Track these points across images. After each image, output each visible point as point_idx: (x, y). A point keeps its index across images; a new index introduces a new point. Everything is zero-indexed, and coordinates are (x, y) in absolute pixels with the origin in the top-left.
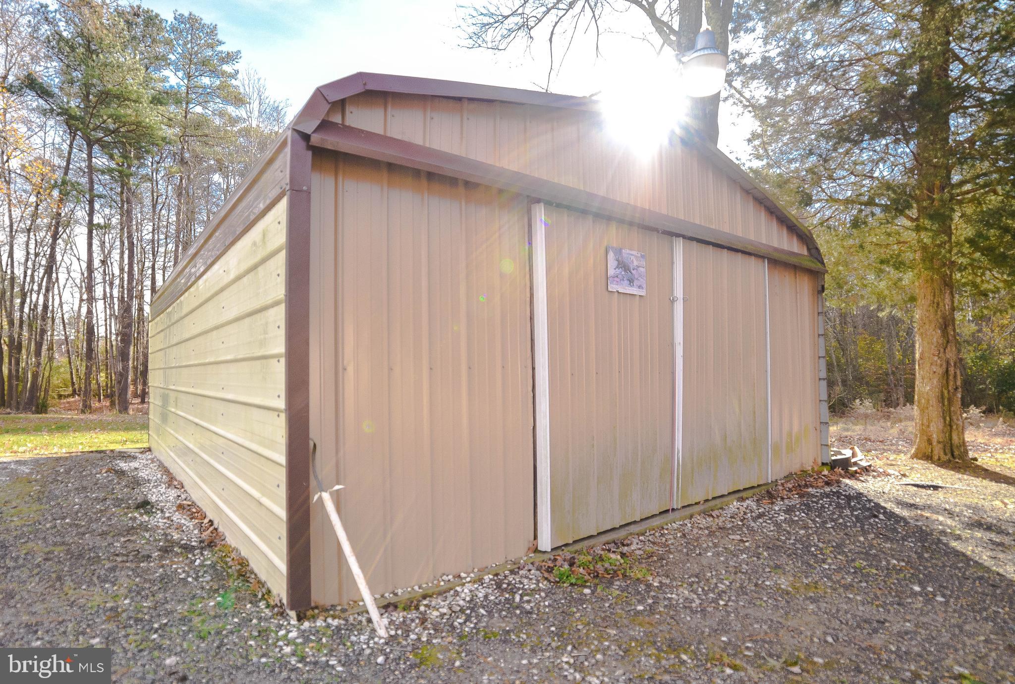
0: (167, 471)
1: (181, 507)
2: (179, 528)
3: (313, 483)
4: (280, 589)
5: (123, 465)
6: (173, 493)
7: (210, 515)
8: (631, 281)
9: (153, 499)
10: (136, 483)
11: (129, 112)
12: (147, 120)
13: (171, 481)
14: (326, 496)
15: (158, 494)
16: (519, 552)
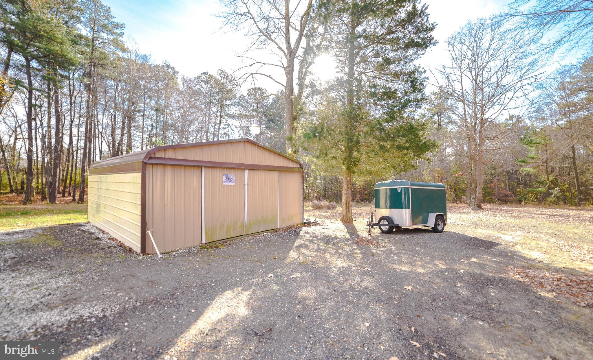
0: (100, 230)
1: (109, 239)
2: (111, 243)
3: (146, 229)
4: (139, 251)
5: (82, 228)
6: (106, 236)
7: (119, 240)
8: (230, 182)
9: (100, 237)
10: (91, 233)
11: (57, 48)
12: (69, 55)
13: (103, 232)
14: (149, 232)
15: (100, 236)
16: (197, 243)
